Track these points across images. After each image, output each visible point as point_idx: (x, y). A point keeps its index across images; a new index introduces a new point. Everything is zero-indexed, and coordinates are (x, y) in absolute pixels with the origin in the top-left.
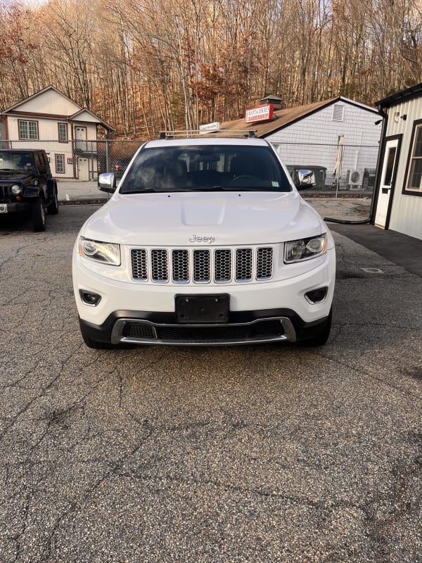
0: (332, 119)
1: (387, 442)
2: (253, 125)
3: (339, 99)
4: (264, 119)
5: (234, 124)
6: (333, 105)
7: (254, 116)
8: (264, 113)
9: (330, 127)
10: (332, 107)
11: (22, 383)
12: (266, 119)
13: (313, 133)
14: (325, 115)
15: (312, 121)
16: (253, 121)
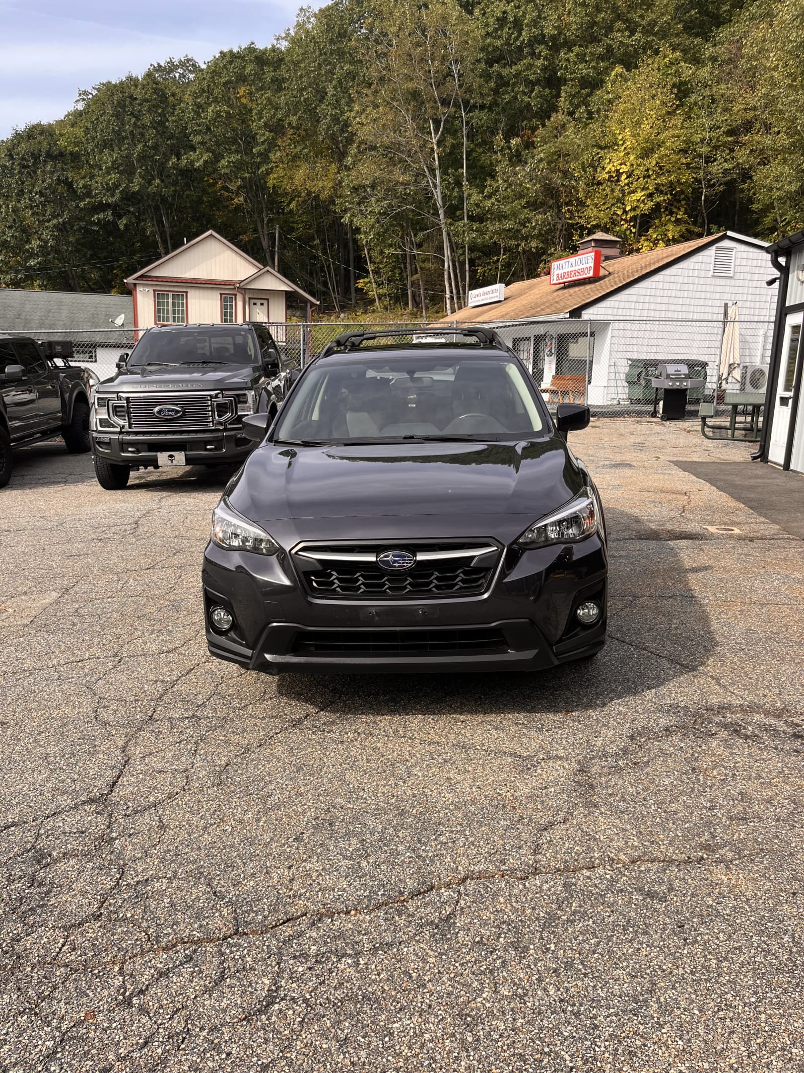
0: (711, 273)
1: (637, 712)
2: (564, 288)
3: (725, 237)
4: (584, 276)
5: (531, 288)
6: (714, 248)
7: (566, 271)
8: (585, 266)
9: (708, 288)
10: (712, 250)
11: (181, 650)
12: (588, 275)
13: (675, 301)
14: (697, 266)
15: (673, 279)
16: (565, 280)
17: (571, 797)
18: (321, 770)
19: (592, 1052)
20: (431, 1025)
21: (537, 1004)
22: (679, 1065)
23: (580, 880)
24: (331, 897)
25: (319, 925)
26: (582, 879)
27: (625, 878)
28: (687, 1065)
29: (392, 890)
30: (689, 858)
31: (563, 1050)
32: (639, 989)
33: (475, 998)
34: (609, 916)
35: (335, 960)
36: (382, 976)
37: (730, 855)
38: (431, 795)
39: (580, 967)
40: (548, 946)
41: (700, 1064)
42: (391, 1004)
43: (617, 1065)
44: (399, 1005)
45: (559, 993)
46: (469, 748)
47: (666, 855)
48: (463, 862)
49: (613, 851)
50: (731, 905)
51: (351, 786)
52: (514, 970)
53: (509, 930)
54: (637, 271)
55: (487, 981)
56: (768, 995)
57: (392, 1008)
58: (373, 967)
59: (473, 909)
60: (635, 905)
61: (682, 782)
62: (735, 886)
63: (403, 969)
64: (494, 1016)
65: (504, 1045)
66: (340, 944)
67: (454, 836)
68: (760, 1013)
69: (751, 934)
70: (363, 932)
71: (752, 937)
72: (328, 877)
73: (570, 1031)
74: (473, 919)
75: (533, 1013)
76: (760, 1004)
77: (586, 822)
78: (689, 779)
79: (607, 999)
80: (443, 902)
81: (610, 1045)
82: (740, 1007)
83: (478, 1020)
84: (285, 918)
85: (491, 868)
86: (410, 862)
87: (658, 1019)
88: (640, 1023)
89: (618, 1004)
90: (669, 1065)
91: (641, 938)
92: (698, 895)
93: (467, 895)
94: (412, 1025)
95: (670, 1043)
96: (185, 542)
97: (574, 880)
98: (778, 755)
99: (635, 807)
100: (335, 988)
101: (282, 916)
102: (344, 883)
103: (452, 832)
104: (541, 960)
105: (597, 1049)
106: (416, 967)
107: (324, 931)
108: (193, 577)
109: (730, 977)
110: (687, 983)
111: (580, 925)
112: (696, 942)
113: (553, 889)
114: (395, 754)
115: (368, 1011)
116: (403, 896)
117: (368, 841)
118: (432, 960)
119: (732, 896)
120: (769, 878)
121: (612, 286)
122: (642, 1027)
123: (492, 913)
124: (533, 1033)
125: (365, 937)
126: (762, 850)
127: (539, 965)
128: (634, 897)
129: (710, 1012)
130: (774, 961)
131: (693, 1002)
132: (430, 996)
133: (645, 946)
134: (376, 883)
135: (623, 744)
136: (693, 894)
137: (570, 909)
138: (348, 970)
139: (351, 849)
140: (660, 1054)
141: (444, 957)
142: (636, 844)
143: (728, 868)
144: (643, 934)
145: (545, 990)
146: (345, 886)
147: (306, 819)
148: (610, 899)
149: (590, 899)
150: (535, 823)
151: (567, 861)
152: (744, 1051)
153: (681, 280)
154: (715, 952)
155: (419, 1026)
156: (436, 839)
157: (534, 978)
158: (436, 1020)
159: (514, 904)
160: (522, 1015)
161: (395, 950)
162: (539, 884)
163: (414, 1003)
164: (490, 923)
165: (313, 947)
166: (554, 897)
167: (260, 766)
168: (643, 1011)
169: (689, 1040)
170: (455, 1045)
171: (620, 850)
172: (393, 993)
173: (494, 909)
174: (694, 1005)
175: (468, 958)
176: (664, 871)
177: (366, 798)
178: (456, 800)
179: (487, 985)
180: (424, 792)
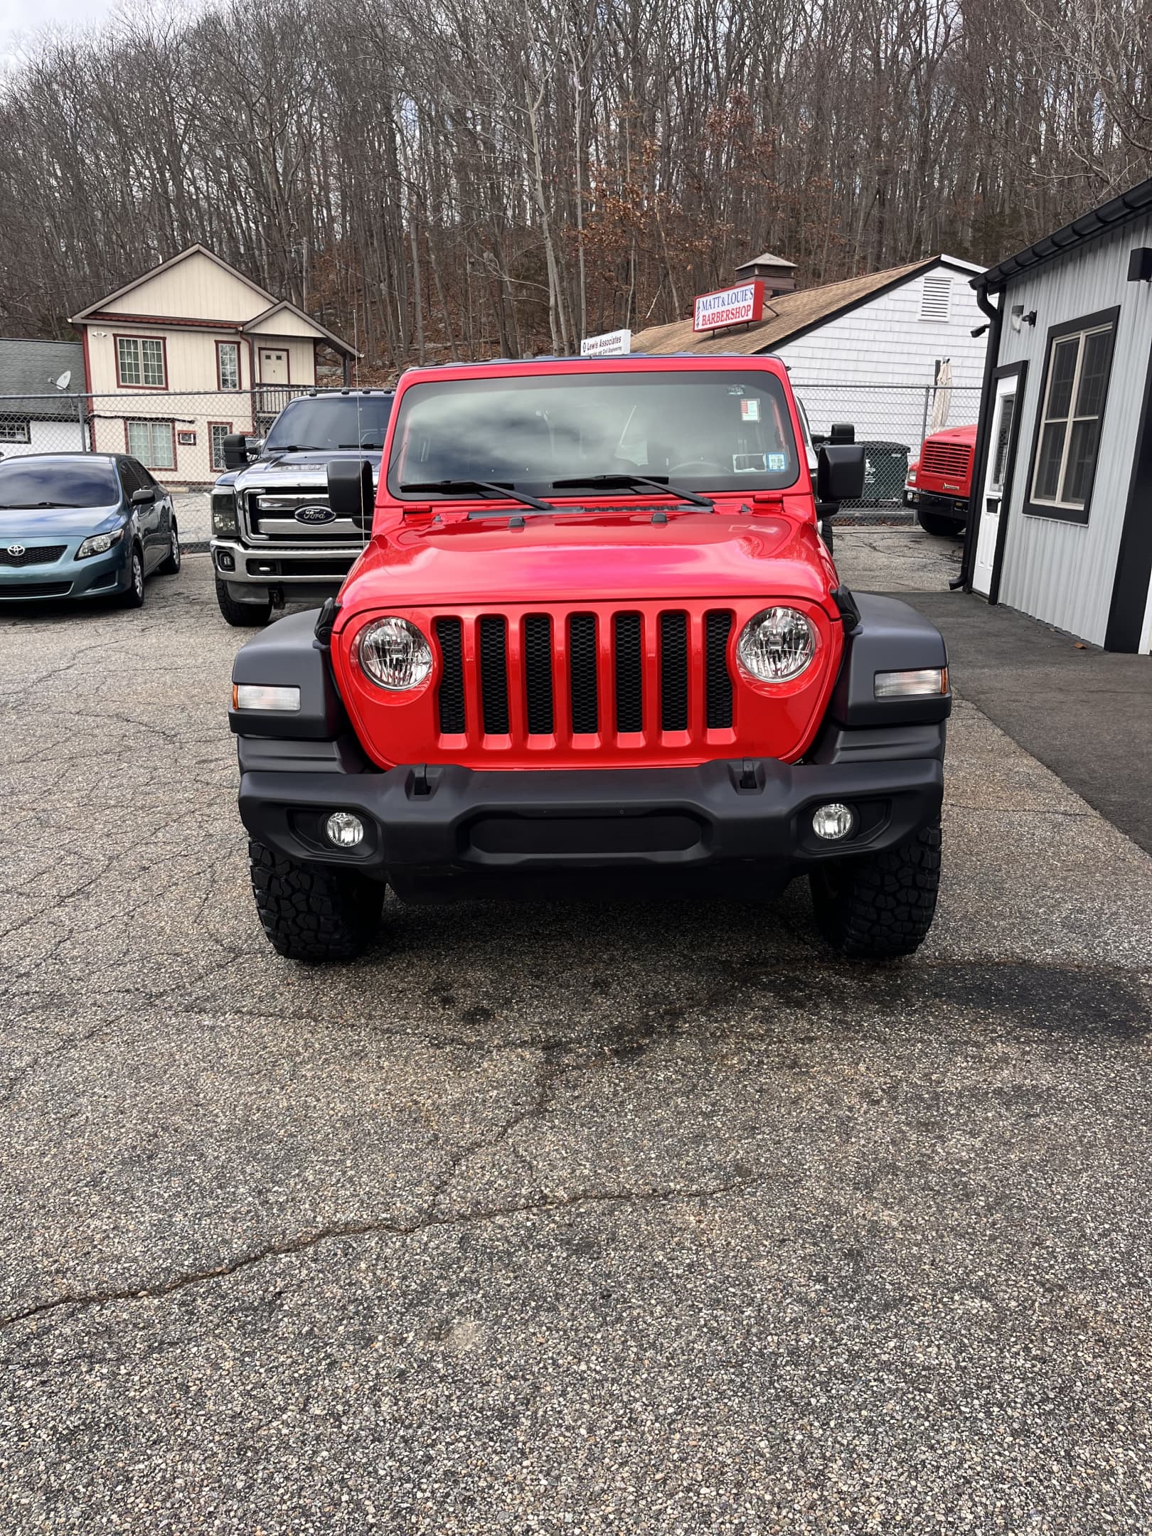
0: (919, 317)
2: (713, 337)
3: (938, 263)
4: (741, 319)
5: (668, 336)
6: (921, 279)
7: (715, 311)
8: (741, 304)
9: (914, 338)
10: (919, 283)
11: (26, 889)
12: (746, 318)
13: (868, 357)
14: (900, 306)
15: (863, 325)
16: (714, 325)
17: (519, 1104)
18: (165, 1072)
19: (410, 1500)
20: (191, 1464)
21: (356, 1427)
22: (530, 1517)
23: (486, 1231)
24: (112, 1271)
25: (80, 1316)
26: (489, 1229)
27: (552, 1225)
28: (542, 1517)
29: (208, 1257)
30: (654, 1190)
31: (369, 1498)
32: (512, 1397)
33: (271, 1421)
34: (509, 1285)
35: (84, 1370)
36: (146, 1391)
37: (713, 1184)
38: (315, 1107)
39: (440, 1366)
40: (405, 1335)
41: (561, 1515)
42: (144, 1435)
43: (440, 1520)
44: (155, 1436)
45: (395, 1408)
46: (397, 1033)
47: (624, 1187)
48: (327, 1208)
49: (550, 1184)
50: (688, 1261)
51: (201, 1095)
52: (342, 1375)
53: (357, 1313)
54: (814, 313)
55: (297, 1395)
56: (695, 1402)
57: (144, 1440)
58: (137, 1378)
59: (316, 1282)
60: (553, 1266)
61: (683, 1075)
62: (703, 1232)
63: (180, 1380)
64: (287, 1447)
65: (287, 1492)
66: (102, 1344)
67: (327, 1168)
68: (674, 1432)
69: (701, 1305)
70: (141, 1326)
71: (700, 1310)
72: (116, 1240)
73: (390, 1467)
74: (310, 1298)
75: (346, 1442)
76: (679, 1417)
77: (525, 1142)
78: (694, 1070)
79: (460, 1416)
80: (276, 1274)
81: (440, 1488)
82: (649, 1423)
83: (261, 1455)
84: (33, 1307)
85: (365, 1216)
86: (249, 1212)
87: (524, 1443)
88: (495, 1452)
89: (474, 1423)
90: (515, 1518)
91: (544, 1317)
92: (647, 1248)
93: (315, 1261)
94: (163, 1466)
95: (528, 1482)
96: (90, 719)
97: (478, 1231)
98: (832, 1031)
99: (603, 1116)
100: (70, 1413)
101: (29, 1303)
102: (139, 1249)
103: (326, 1162)
104: (388, 1358)
105: (419, 1495)
106: (200, 1376)
107: (84, 1324)
108: (84, 774)
109: (649, 1374)
110: (584, 1386)
111: (463, 1301)
112: (619, 1319)
113: (443, 1246)
114: (284, 1045)
115: (107, 1446)
116: (220, 1265)
117: (197, 1181)
118: (227, 1365)
119: (694, 1248)
120: (755, 1218)
121: (778, 334)
122: (496, 1458)
123: (341, 1287)
124: (335, 1473)
125: (140, 1333)
126: (760, 1175)
127: (382, 1365)
128: (554, 1254)
129: (603, 1432)
130: (720, 1348)
131: (582, 1414)
132: (205, 1420)
133: (544, 1328)
134: (186, 1248)
135: (619, 1019)
136: (640, 1246)
137: (457, 1277)
138: (98, 1384)
139: (166, 1195)
140: (508, 1501)
141: (247, 1359)
142: (586, 1172)
143: (703, 1204)
144: (548, 1310)
145: (377, 1404)
146: (137, 1254)
147: (115, 1150)
148: (519, 1258)
149: (491, 1260)
150: (452, 1144)
151: (479, 1203)
152: (631, 1493)
153: (876, 326)
154: (639, 1336)
155: (173, 1467)
156: (298, 1175)
157: (367, 1386)
158: (202, 1458)
159: (378, 1272)
160: (328, 1445)
161: (179, 1351)
162: (425, 1239)
163: (179, 1432)
164: (332, 1304)
165: (59, 1351)
166: (441, 1258)
167: (76, 1069)
168: (506, 1432)
169: (558, 1478)
170: (215, 1494)
171: (561, 1182)
172: (153, 1418)
173: (347, 1281)
174: (584, 1420)
175: (281, 1360)
176: (611, 1213)
177: (217, 1116)
178: (350, 1113)
179: (294, 1400)
180: (306, 1101)
